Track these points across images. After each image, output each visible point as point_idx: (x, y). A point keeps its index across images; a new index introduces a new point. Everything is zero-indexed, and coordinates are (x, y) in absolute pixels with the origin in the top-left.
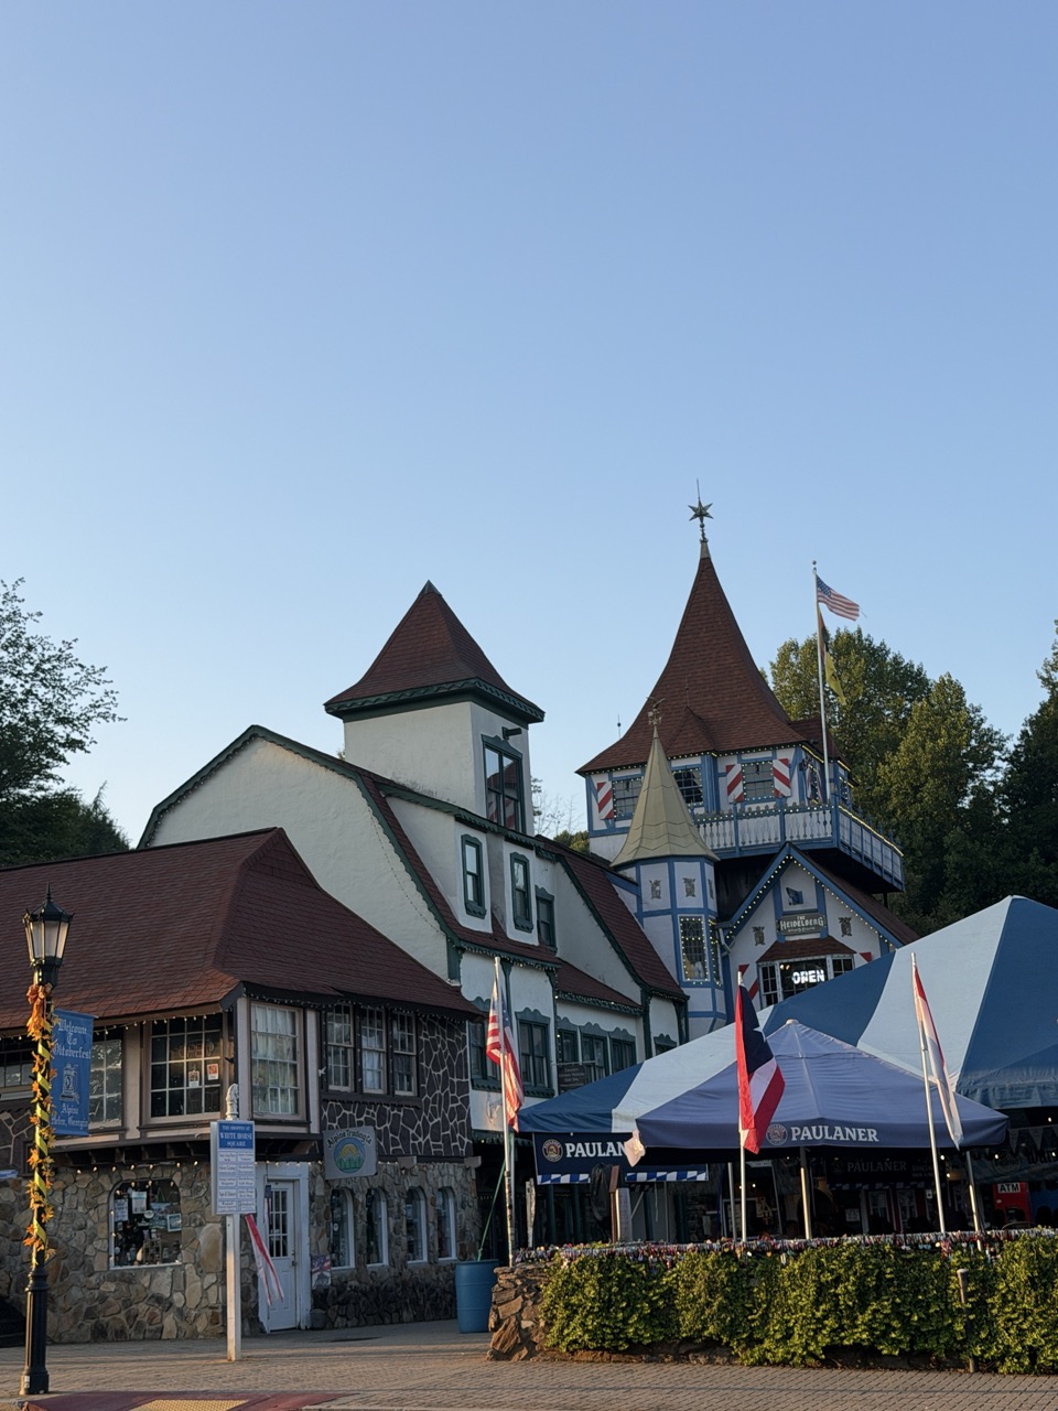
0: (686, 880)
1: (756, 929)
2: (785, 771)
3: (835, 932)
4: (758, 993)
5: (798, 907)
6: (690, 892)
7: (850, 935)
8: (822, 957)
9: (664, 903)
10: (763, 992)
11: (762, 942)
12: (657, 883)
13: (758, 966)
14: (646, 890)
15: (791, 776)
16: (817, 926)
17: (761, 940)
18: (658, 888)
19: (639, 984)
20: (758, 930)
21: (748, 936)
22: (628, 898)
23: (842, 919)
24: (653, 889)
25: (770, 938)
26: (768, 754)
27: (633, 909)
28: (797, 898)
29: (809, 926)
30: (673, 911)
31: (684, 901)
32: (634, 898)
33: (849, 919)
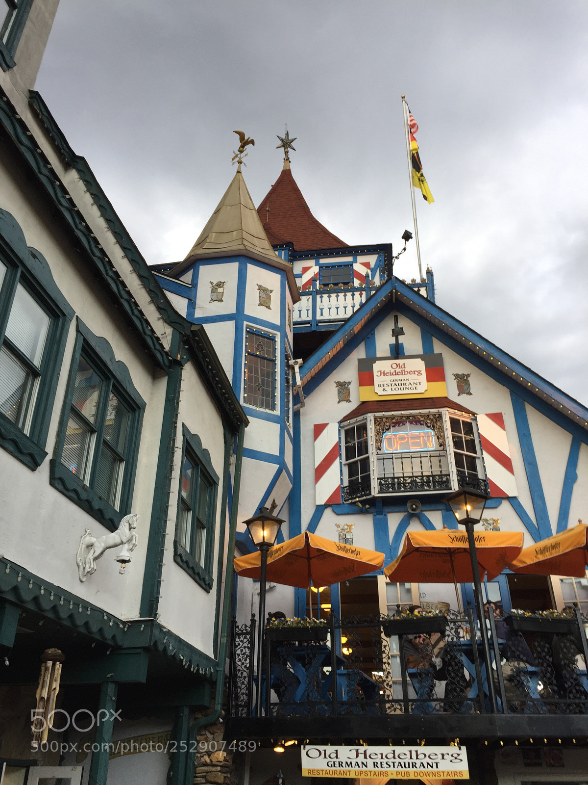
0: (260, 288)
1: (339, 384)
3: (450, 393)
4: (338, 460)
7: (470, 394)
8: (438, 410)
9: (227, 308)
10: (344, 461)
11: (348, 401)
12: (220, 284)
13: (341, 427)
14: (203, 292)
15: (373, 275)
17: (345, 398)
18: (220, 290)
20: (343, 386)
21: (328, 391)
24: (214, 290)
26: (349, 259)
28: (398, 350)
30: (238, 316)
31: (255, 310)
32: (185, 302)
33: (468, 376)
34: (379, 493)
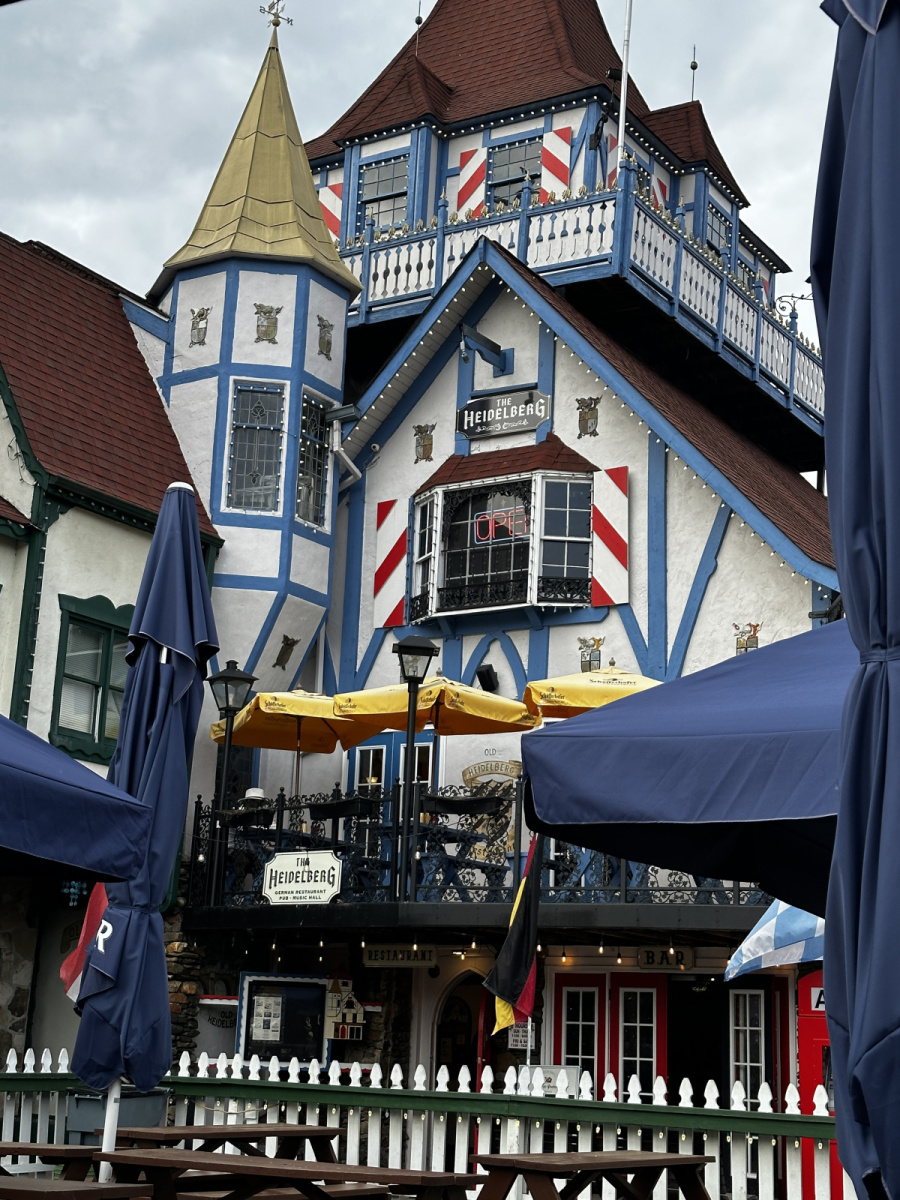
0: (261, 310)
1: (419, 430)
2: (560, 150)
3: (567, 430)
4: (404, 560)
5: (503, 383)
6: (267, 334)
7: (594, 433)
8: (525, 476)
9: (210, 355)
10: (416, 557)
11: (429, 458)
12: (202, 315)
13: (412, 504)
14: (183, 328)
15: (574, 161)
16: (533, 418)
17: (426, 454)
18: (202, 324)
19: (33, 473)
20: (424, 433)
21: (403, 443)
22: (150, 348)
23: (581, 402)
24: (195, 326)
25: (445, 446)
26: (538, 124)
27: (156, 370)
28: (503, 363)
29: (517, 418)
30: (224, 367)
31: (249, 351)
32: (161, 347)
33: (597, 401)
34: (438, 611)
